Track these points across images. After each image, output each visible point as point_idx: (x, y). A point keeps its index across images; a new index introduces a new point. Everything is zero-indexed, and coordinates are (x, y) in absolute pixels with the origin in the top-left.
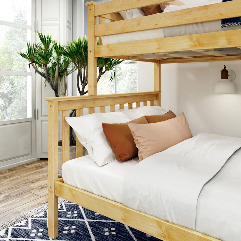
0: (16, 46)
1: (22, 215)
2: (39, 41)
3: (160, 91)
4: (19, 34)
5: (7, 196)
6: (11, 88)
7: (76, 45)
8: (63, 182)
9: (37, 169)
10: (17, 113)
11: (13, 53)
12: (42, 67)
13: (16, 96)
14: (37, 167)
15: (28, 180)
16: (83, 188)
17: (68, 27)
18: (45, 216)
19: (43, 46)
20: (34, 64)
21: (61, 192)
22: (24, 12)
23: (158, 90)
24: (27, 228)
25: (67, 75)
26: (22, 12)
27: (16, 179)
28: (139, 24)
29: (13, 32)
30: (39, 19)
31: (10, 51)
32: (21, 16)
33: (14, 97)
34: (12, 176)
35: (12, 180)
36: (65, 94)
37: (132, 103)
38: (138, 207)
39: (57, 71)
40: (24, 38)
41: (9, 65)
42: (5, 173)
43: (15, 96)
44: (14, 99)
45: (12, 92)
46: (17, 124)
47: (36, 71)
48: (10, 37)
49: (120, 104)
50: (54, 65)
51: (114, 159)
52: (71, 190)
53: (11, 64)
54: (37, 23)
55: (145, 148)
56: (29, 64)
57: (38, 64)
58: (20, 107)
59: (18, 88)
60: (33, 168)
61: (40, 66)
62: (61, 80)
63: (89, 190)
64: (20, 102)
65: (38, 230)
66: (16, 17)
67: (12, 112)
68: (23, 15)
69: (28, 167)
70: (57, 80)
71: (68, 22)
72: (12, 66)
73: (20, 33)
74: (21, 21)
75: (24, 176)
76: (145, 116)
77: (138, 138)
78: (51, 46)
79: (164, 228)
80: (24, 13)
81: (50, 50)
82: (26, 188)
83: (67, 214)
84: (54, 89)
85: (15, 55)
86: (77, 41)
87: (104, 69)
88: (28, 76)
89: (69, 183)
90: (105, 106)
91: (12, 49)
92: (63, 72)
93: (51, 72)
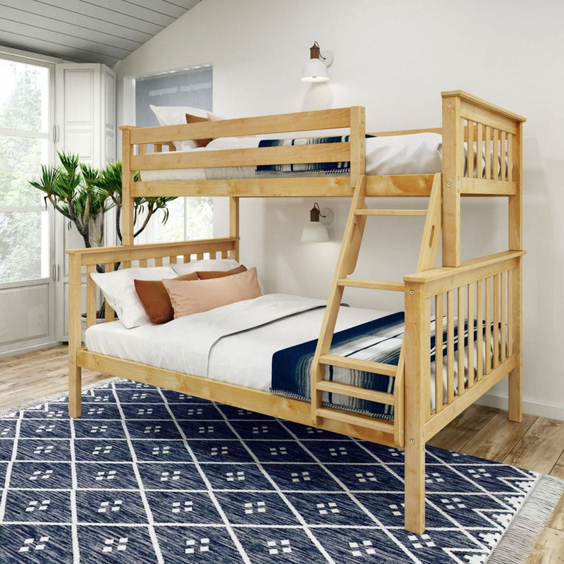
0: (18, 142)
1: (35, 401)
2: (59, 164)
3: (238, 238)
4: (24, 117)
5: (14, 385)
6: (8, 223)
7: (115, 170)
8: (86, 350)
9: (58, 356)
10: (20, 273)
11: (11, 156)
12: (66, 200)
13: (18, 239)
14: (57, 354)
15: (43, 368)
16: (109, 354)
17: (107, 133)
18: (67, 400)
19: (65, 171)
20: (53, 196)
21: (84, 362)
22: (34, 73)
23: (234, 235)
24: (43, 411)
25: (104, 211)
26: (30, 74)
27: (26, 367)
28: (179, 161)
29: (11, 113)
30: (60, 122)
31: (6, 152)
32: (28, 82)
33: (14, 243)
34: (19, 364)
35: (20, 369)
36: (101, 242)
37: (190, 255)
38: (161, 364)
39: (87, 207)
40: (33, 125)
41: (4, 180)
42: (8, 361)
43: (16, 239)
44: (14, 245)
45: (10, 233)
46: (26, 288)
47: (56, 207)
48: (7, 123)
49: (171, 257)
50: (84, 196)
51: (147, 321)
52: (95, 357)
53: (8, 177)
54: (57, 128)
55: (183, 308)
56: (45, 198)
57: (58, 195)
58: (25, 260)
59: (23, 225)
60: (52, 354)
61: (62, 198)
62: (95, 219)
63: (114, 355)
64: (25, 251)
65: (56, 412)
66: (18, 85)
67: (9, 271)
68: (32, 80)
69: (43, 353)
70: (87, 221)
71: (107, 126)
72: (10, 181)
73: (25, 115)
74: (27, 92)
75: (37, 364)
76: (197, 272)
77: (174, 297)
78: (79, 171)
79: (182, 380)
80: (33, 75)
81: (76, 177)
82: (40, 376)
83: (95, 398)
84: (82, 234)
85: (15, 159)
86: (115, 166)
87: (155, 206)
88: (42, 213)
89: (93, 350)
90: (146, 259)
91: (9, 147)
92: (98, 206)
93: (79, 206)
